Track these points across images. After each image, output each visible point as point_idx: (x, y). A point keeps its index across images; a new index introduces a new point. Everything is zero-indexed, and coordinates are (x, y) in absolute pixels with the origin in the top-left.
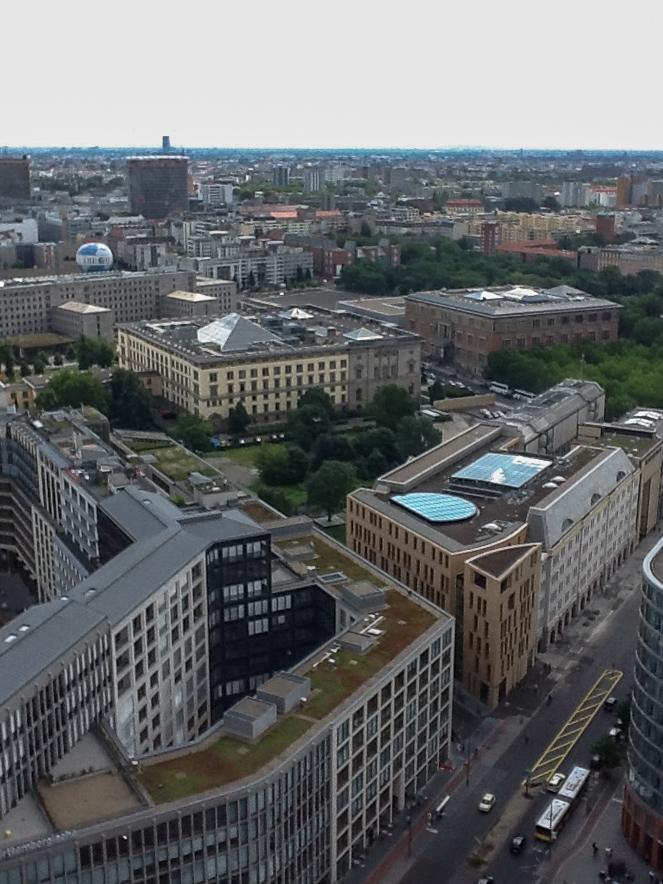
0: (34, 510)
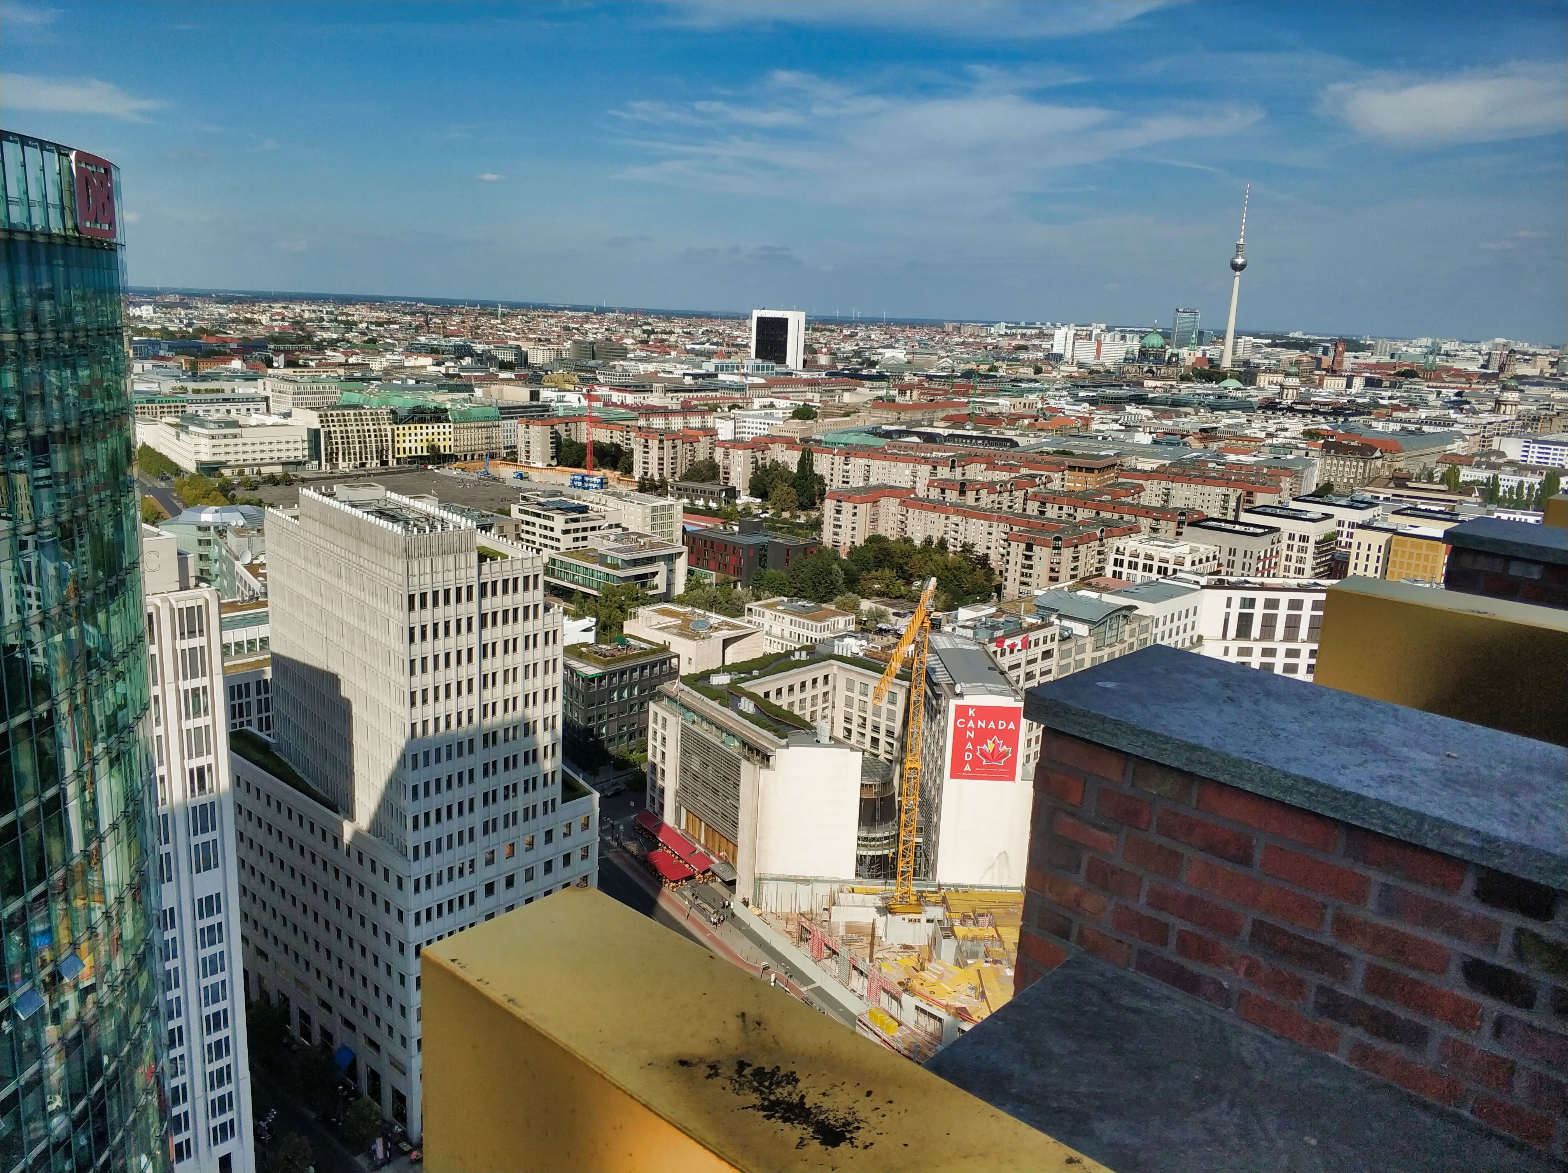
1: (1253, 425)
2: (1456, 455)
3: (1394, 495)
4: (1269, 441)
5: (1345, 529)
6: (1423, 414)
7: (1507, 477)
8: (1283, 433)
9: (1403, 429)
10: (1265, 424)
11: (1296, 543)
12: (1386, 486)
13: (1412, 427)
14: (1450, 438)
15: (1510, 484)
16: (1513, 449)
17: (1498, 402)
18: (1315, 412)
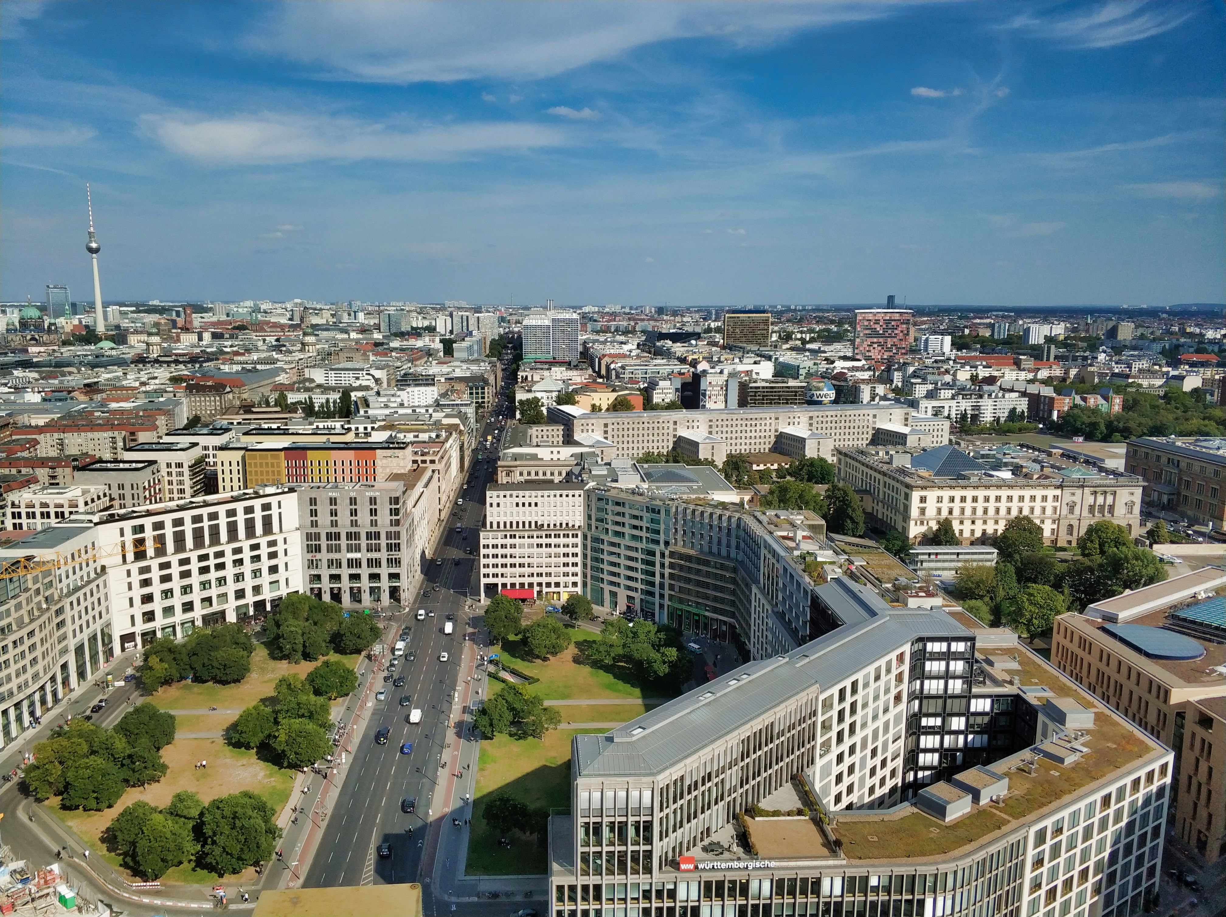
0: (754, 590)
1: (128, 377)
2: (281, 384)
3: (244, 420)
4: (143, 389)
5: (211, 452)
6: (255, 356)
7: (319, 396)
8: (153, 381)
9: (243, 368)
10: (138, 375)
11: (174, 470)
12: (237, 414)
13: (249, 367)
14: (277, 372)
15: (321, 401)
16: (318, 376)
17: (303, 344)
18: (177, 362)
